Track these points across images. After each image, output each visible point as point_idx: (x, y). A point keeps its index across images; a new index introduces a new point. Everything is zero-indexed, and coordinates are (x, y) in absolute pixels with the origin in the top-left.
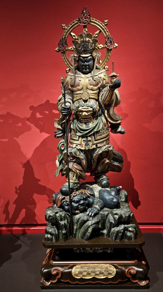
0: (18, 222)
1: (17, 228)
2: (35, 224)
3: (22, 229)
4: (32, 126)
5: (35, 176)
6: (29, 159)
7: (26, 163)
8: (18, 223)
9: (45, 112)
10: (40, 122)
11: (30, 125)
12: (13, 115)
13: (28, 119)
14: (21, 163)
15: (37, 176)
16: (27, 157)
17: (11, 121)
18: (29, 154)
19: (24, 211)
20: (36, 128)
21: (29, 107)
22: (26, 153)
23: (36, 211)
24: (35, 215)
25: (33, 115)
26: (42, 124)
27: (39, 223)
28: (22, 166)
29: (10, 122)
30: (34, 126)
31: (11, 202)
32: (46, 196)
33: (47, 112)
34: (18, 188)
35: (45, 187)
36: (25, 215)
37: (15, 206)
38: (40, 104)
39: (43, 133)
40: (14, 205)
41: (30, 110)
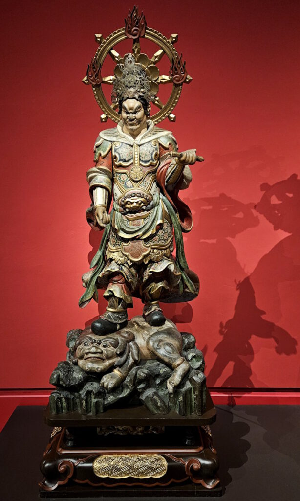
0: (219, 384)
1: (216, 394)
2: (249, 387)
3: (227, 395)
4: (262, 217)
5: (257, 305)
6: (249, 275)
7: (242, 282)
8: (219, 386)
9: (287, 194)
10: (276, 212)
11: (257, 217)
12: (230, 198)
13: (255, 206)
14: (235, 281)
15: (259, 305)
16: (246, 271)
17: (226, 209)
18: (250, 266)
19: (231, 364)
20: (268, 221)
21: (259, 185)
22: (245, 265)
23: (252, 365)
24: (249, 372)
25: (266, 199)
26: (279, 215)
27: (255, 387)
28: (235, 286)
29: (224, 210)
30: (265, 218)
31: (211, 349)
32: (272, 340)
33: (291, 195)
34: (224, 325)
35: (272, 325)
36: (233, 373)
37: (216, 355)
38: (281, 180)
39: (280, 230)
40: (215, 353)
41: (262, 190)
